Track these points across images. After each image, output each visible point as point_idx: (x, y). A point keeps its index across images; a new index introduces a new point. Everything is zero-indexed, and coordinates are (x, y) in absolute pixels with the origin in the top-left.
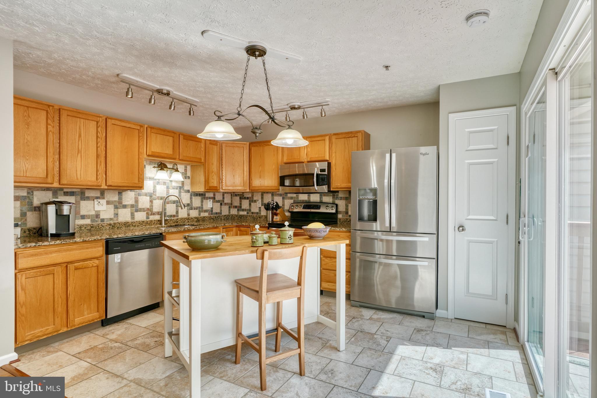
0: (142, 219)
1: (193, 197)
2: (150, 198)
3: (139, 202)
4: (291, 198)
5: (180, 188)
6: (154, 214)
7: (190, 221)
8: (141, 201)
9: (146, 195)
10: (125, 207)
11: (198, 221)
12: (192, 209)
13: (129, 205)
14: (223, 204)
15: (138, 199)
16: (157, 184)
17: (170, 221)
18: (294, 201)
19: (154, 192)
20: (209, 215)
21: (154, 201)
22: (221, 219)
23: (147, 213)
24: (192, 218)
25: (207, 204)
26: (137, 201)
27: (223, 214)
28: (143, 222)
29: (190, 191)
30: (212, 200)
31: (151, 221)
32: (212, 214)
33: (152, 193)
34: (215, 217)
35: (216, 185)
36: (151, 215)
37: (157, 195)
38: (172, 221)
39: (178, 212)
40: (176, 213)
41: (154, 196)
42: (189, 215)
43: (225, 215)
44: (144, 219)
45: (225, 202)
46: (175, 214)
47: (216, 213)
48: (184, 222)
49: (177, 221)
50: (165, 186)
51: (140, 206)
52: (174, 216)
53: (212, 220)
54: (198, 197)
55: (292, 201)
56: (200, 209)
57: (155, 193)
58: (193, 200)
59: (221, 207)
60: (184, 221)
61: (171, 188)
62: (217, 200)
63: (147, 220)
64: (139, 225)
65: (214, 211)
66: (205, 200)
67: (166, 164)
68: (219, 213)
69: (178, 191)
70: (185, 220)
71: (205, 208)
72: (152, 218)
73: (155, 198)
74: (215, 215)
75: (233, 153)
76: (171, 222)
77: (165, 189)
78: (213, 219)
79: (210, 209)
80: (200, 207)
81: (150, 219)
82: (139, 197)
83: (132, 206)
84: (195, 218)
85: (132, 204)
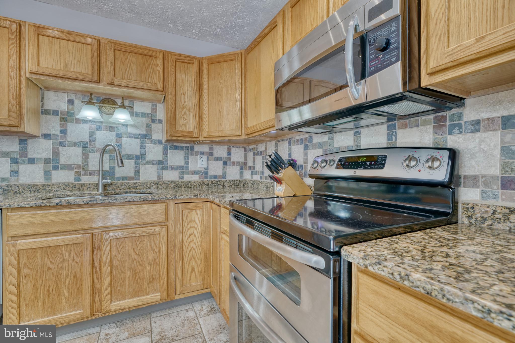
0: (67, 181)
1: (169, 151)
2: (83, 150)
3: (61, 155)
4: (319, 145)
5: (144, 137)
6: (90, 174)
7: (160, 187)
8: (65, 153)
9: (75, 144)
10: (32, 161)
11: (178, 187)
12: (167, 169)
13: (41, 159)
14: (228, 164)
15: (58, 150)
16: (97, 130)
17: (122, 185)
18: (325, 150)
19: (90, 140)
20: (200, 178)
21: (91, 155)
22: (224, 185)
23: (76, 172)
24: (164, 183)
25: (197, 162)
26: (56, 154)
27: (229, 178)
28: (66, 185)
29: (164, 141)
30: (205, 157)
31: (82, 184)
32: (206, 177)
33: (87, 143)
34: (212, 182)
35: (191, 130)
36: (85, 175)
37: (97, 146)
38: (125, 185)
39: (139, 172)
40: (135, 174)
41: (90, 148)
42: (160, 177)
43: (232, 181)
44: (70, 181)
45: (232, 160)
46: (132, 175)
47: (215, 177)
48: (149, 188)
49: (137, 185)
50: (114, 133)
51: (63, 161)
52: (131, 178)
53: (205, 187)
54: (179, 151)
55: (320, 152)
56: (183, 169)
57: (93, 143)
58: (169, 155)
59: (224, 168)
60: (149, 186)
61: (125, 136)
62: (217, 156)
63: (76, 183)
64: (58, 189)
65: (211, 173)
66: (193, 157)
67: (115, 100)
68: (220, 177)
69: (138, 140)
70: (152, 184)
71: (192, 167)
72: (85, 179)
73: (93, 150)
74: (213, 180)
75: (219, 74)
76: (123, 187)
77: (114, 138)
78: (207, 185)
79: (203, 170)
80: (183, 166)
81: (82, 182)
82: (61, 148)
83: (47, 161)
84: (171, 182)
85: (47, 157)
